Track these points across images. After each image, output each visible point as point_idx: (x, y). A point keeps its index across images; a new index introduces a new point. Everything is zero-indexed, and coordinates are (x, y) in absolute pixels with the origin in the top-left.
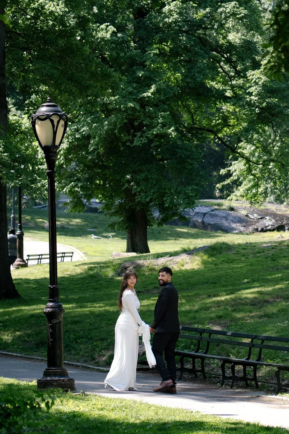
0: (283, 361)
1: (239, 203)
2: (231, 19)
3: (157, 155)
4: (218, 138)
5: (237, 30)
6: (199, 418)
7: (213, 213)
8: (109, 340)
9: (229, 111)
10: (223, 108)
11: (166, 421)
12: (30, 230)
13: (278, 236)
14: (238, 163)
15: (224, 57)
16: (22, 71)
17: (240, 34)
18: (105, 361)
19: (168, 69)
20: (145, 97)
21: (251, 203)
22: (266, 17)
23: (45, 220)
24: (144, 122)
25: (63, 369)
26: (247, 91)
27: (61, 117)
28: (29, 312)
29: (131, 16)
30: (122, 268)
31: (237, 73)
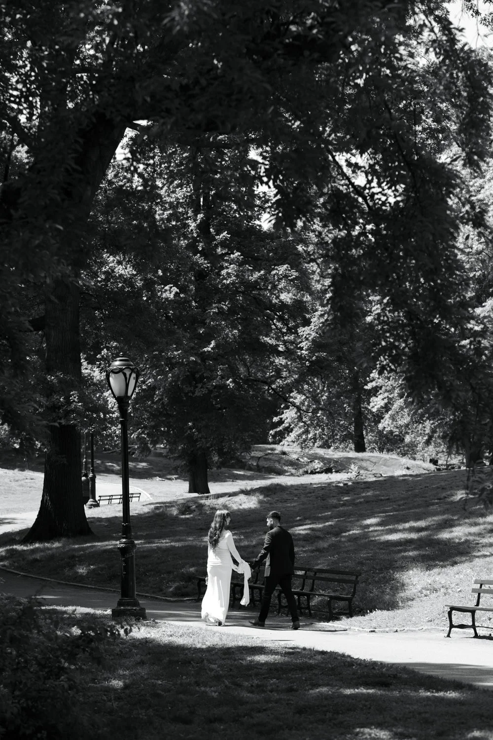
0: (333, 591)
1: (291, 448)
2: (283, 281)
3: (216, 405)
4: (272, 389)
5: (288, 290)
7: (267, 457)
9: (281, 364)
10: (276, 361)
12: (100, 473)
13: (326, 478)
14: (290, 411)
15: (277, 315)
16: (94, 329)
17: (291, 294)
19: (226, 326)
20: (206, 352)
21: (302, 448)
22: (315, 279)
24: (205, 375)
25: (135, 599)
26: (299, 346)
27: (132, 371)
28: (102, 548)
29: (193, 278)
30: (185, 507)
31: (289, 329)
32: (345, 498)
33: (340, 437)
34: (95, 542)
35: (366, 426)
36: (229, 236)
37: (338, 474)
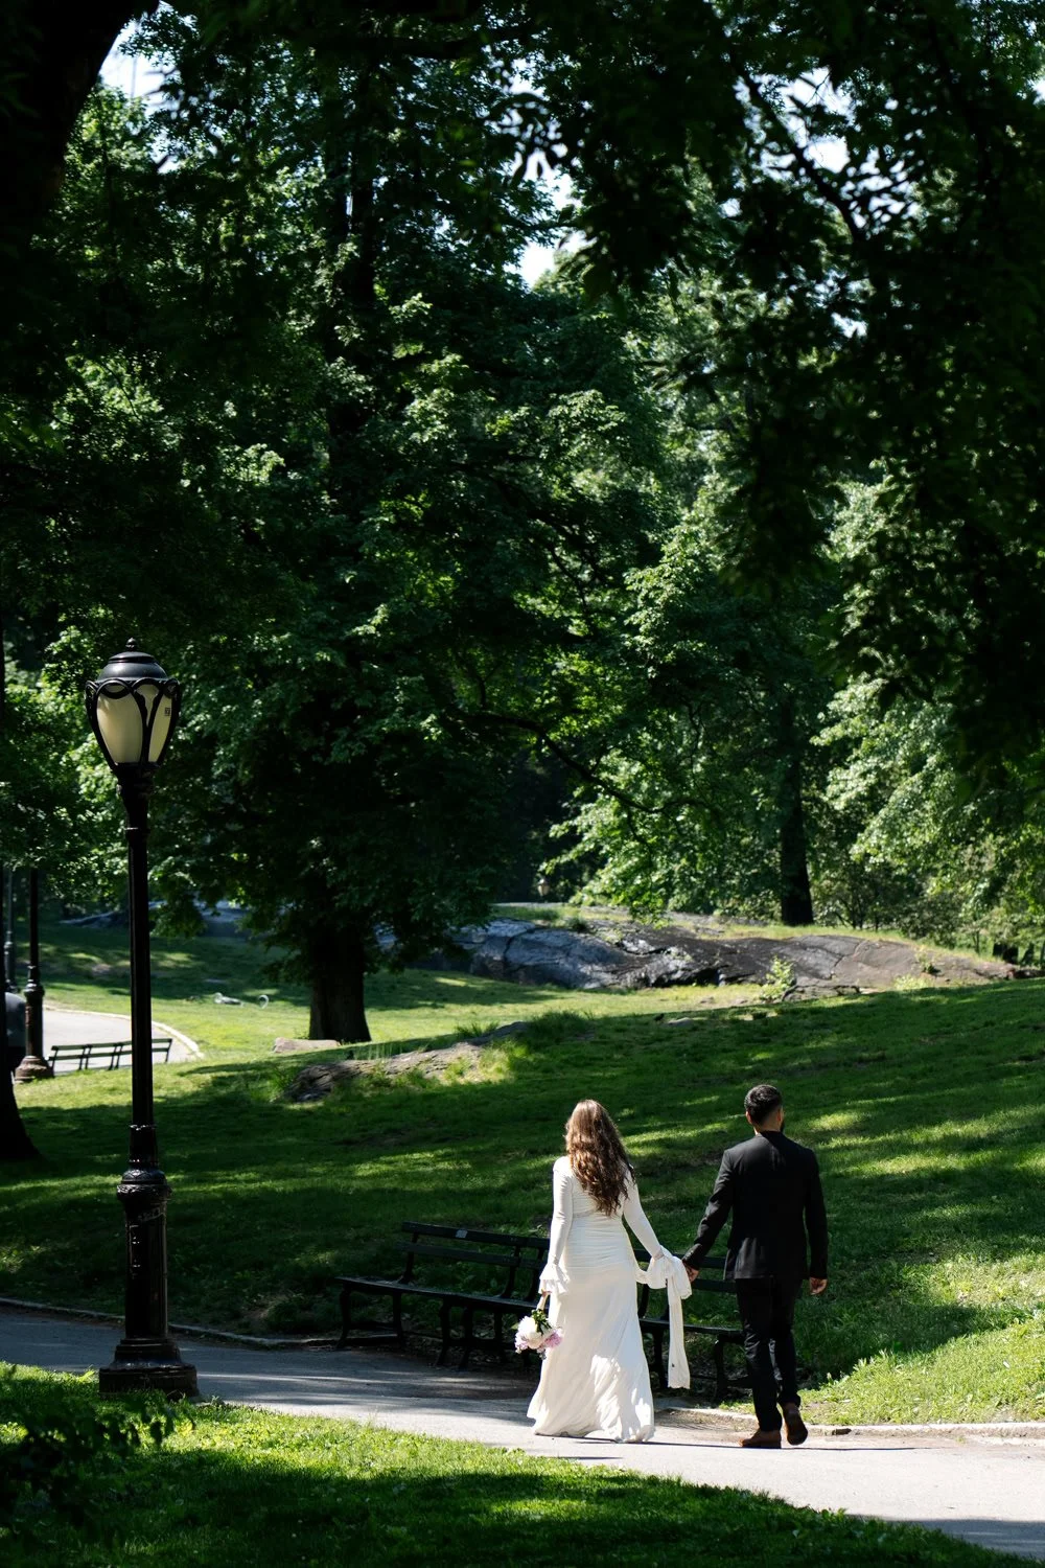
0: (728, 1319)
1: (600, 913)
2: (583, 436)
3: (389, 788)
4: (549, 743)
5: (593, 462)
6: (526, 1466)
7: (532, 937)
8: (276, 1267)
9: (575, 674)
10: (559, 664)
11: (441, 1474)
12: (55, 981)
13: (701, 999)
14: (597, 808)
15: (564, 533)
16: (44, 570)
17: (601, 474)
18: (266, 1320)
19: (419, 563)
20: (361, 637)
21: (634, 912)
22: (671, 431)
23: (94, 954)
24: (359, 703)
25: (166, 1341)
26: (626, 622)
27: (163, 690)
28: (64, 1196)
29: (325, 426)
30: (302, 1079)
31: (598, 574)
32: (760, 1056)
33: (741, 882)
34: (44, 1177)
35: (813, 851)
36: (428, 306)
37: (735, 986)
